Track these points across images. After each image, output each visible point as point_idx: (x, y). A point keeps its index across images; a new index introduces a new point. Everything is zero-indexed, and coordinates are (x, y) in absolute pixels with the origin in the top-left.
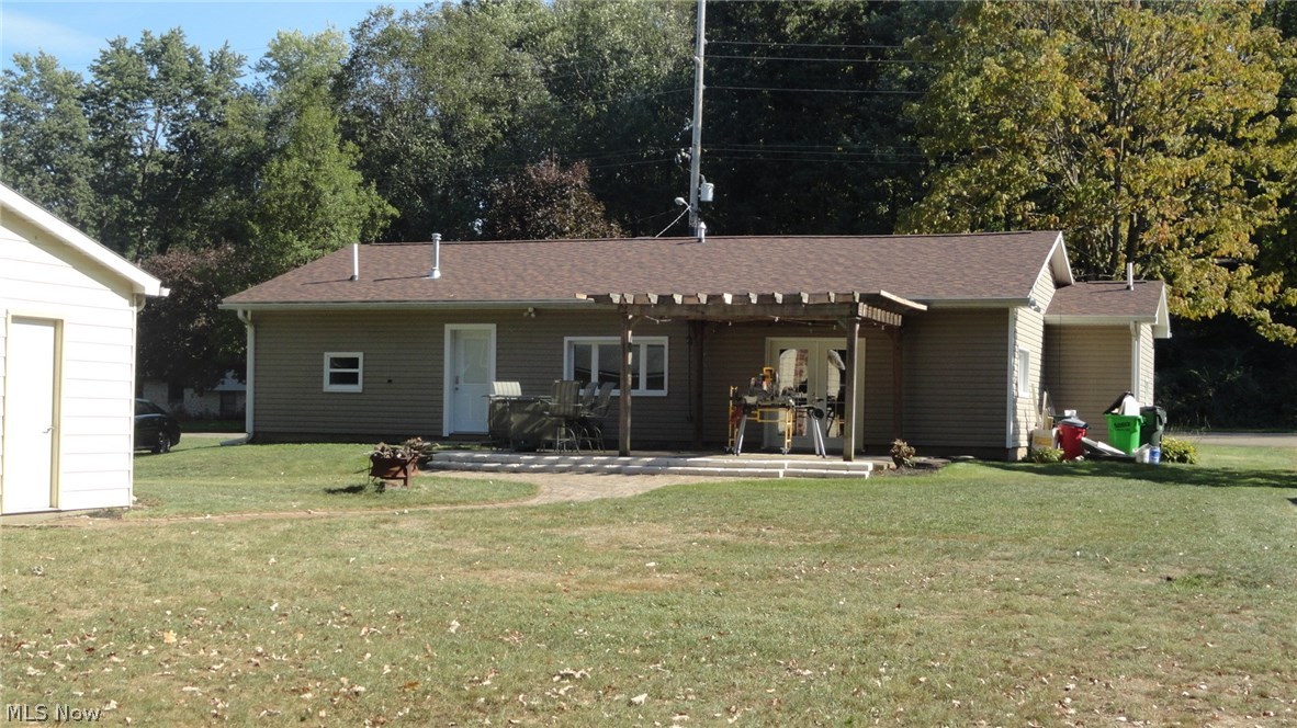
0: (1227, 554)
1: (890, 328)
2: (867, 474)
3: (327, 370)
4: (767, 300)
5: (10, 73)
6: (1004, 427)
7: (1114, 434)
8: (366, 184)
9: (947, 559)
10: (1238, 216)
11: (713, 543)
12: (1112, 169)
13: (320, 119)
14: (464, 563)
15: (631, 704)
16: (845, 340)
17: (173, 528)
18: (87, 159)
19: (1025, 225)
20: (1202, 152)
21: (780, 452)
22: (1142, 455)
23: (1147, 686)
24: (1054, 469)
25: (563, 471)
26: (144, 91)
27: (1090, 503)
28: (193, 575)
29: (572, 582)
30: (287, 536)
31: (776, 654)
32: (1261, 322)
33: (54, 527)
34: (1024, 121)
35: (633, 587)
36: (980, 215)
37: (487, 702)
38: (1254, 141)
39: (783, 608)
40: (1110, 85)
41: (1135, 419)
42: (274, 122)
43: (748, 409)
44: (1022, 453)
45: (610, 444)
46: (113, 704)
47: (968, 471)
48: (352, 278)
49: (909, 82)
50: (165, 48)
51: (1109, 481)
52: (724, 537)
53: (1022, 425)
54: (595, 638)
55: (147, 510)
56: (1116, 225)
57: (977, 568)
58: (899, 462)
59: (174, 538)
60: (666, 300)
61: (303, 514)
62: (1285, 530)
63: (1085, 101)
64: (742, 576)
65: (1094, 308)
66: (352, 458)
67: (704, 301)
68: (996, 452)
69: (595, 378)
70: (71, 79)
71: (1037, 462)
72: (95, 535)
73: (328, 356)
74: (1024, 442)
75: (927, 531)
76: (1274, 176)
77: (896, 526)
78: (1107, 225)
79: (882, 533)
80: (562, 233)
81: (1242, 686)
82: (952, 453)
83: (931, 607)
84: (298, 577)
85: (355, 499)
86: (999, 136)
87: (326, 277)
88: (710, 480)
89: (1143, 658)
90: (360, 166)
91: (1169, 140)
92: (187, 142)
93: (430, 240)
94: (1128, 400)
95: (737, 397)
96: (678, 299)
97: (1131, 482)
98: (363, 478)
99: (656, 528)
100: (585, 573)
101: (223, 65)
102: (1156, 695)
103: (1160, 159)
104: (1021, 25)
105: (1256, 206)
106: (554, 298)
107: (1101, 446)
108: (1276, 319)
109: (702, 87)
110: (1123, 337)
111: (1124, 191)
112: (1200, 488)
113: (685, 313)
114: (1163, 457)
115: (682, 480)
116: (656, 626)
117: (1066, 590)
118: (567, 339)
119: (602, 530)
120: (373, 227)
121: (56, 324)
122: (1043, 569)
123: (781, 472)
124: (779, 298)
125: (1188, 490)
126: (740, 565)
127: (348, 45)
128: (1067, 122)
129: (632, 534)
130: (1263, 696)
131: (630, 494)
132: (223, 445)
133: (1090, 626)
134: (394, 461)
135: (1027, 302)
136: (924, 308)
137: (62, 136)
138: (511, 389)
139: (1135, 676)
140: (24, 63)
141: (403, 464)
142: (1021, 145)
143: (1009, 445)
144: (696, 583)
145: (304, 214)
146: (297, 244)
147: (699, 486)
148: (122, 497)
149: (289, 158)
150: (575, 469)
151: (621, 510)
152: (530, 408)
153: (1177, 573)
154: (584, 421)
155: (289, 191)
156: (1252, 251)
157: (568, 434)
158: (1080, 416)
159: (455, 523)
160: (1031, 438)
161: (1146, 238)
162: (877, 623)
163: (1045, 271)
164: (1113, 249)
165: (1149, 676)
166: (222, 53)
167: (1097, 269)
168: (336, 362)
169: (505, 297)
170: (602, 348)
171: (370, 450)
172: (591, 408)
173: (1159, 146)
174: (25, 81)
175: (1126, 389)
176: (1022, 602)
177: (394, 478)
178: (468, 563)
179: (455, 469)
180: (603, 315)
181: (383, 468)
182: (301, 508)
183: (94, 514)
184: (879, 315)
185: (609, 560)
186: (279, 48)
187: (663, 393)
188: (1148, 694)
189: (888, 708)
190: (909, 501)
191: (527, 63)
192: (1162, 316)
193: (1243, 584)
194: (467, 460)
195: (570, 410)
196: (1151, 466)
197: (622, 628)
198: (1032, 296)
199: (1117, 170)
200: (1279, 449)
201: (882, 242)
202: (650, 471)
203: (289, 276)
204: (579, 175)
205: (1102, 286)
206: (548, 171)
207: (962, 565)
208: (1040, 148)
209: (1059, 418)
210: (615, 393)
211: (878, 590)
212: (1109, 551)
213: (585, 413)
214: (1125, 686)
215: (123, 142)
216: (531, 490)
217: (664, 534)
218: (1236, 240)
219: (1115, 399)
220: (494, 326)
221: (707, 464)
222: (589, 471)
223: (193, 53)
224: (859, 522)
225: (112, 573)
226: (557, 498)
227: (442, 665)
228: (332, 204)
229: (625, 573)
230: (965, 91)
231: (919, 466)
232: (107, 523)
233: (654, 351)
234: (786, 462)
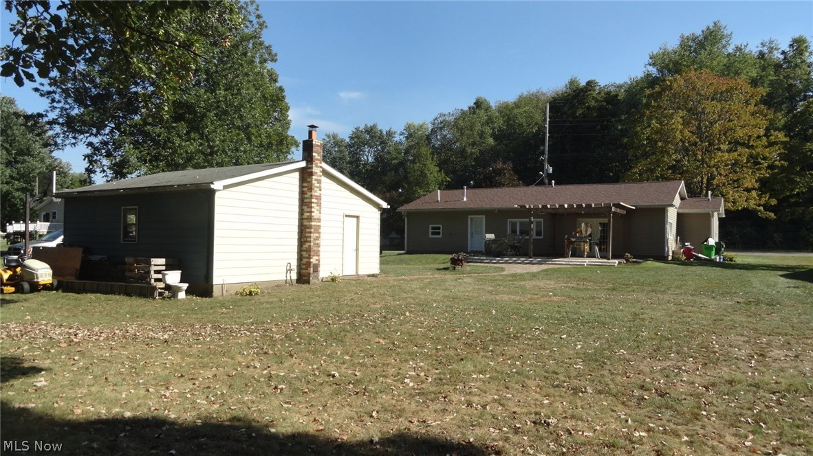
0: (759, 294)
1: (622, 215)
2: (616, 265)
3: (431, 231)
4: (580, 206)
5: (324, 139)
6: (664, 249)
7: (705, 251)
8: (440, 171)
9: (654, 294)
10: (750, 173)
11: (569, 287)
12: (700, 158)
13: (425, 150)
14: (488, 292)
15: (561, 338)
16: (607, 219)
17: (395, 280)
18: (348, 165)
19: (668, 179)
20: (736, 151)
21: (583, 257)
22: (716, 259)
23: (743, 339)
24: (683, 264)
25: (510, 263)
26: (365, 143)
27: (701, 275)
28: (405, 295)
29: (526, 299)
30: (430, 283)
31: (604, 324)
32: (760, 211)
33: (358, 280)
34: (667, 143)
35: (546, 301)
36: (650, 175)
37: (514, 336)
38: (757, 147)
39: (601, 309)
40: (699, 128)
41: (713, 246)
42: (407, 151)
43: (573, 242)
44: (670, 258)
45: (526, 255)
46: (399, 333)
47: (651, 264)
48: (438, 201)
49: (621, 130)
50: (372, 130)
51: (706, 268)
52: (572, 285)
53: (670, 248)
54: (541, 317)
55: (383, 275)
56: (702, 178)
57: (666, 297)
58: (627, 261)
59: (395, 283)
60: (545, 207)
61: (431, 276)
62: (780, 286)
63: (690, 134)
64: (583, 298)
65: (696, 207)
66: (441, 259)
67: (557, 207)
68: (662, 257)
69: (518, 233)
70: (342, 141)
71: (676, 260)
72: (372, 283)
73: (431, 226)
74: (671, 254)
75: (643, 284)
76: (765, 158)
77: (631, 282)
78: (699, 178)
79: (627, 285)
80: (504, 185)
81: (780, 340)
82: (645, 257)
83: (653, 309)
84: (438, 296)
85: (447, 272)
86: (656, 148)
87: (429, 201)
88: (562, 266)
89: (738, 329)
90: (438, 165)
91: (722, 147)
92: (378, 159)
93: (463, 189)
94: (710, 239)
95: (568, 239)
96: (549, 206)
97: (714, 268)
98: (448, 265)
99: (548, 282)
100: (529, 296)
101: (390, 134)
102: (747, 342)
103: (720, 154)
104: (665, 109)
105: (757, 169)
106: (504, 207)
107: (700, 255)
108: (765, 209)
109: (548, 135)
110: (707, 217)
111: (705, 166)
112: (742, 271)
113: (551, 211)
114: (724, 260)
115: (551, 266)
116: (560, 314)
117: (701, 305)
118: (509, 220)
119: (530, 283)
120: (443, 185)
121: (357, 217)
122: (690, 298)
123: (586, 264)
124: (584, 205)
125: (738, 272)
126: (581, 294)
127: (430, 127)
128: (683, 142)
129: (541, 284)
130: (789, 343)
131: (536, 271)
132: (398, 254)
133: (715, 318)
134: (458, 260)
135: (672, 206)
136: (634, 208)
137: (340, 158)
138: (491, 236)
139: (737, 335)
140: (328, 136)
141: (461, 261)
142: (666, 151)
143: (666, 255)
144: (568, 300)
145: (421, 181)
146: (419, 191)
147: (559, 268)
148: (376, 271)
149: (416, 163)
150: (514, 262)
151: (535, 276)
152: (498, 242)
153: (741, 300)
154: (516, 247)
155: (416, 174)
156: (757, 185)
157: (511, 251)
158: (691, 245)
159: (482, 280)
160: (673, 252)
161: (715, 182)
162: (635, 314)
163: (677, 196)
164: (701, 187)
165: (742, 335)
166: (390, 131)
167: (695, 194)
168: (433, 228)
169: (488, 206)
170: (521, 223)
171: (450, 256)
172: (518, 243)
173: (719, 149)
174: (329, 142)
175: (709, 235)
176: (685, 308)
177: (458, 265)
178: (491, 292)
179: (475, 262)
180: (523, 212)
181: (455, 262)
182: (431, 274)
183: (369, 276)
184: (619, 211)
185: (536, 292)
186: (408, 128)
187: (542, 237)
188: (744, 341)
189: (649, 343)
190: (634, 274)
191: (488, 130)
192: (722, 210)
193: (767, 305)
194: (478, 259)
195: (512, 244)
196: (720, 262)
197: (549, 314)
198: (674, 203)
199: (702, 158)
200: (767, 257)
201: (616, 186)
202: (540, 263)
203: (418, 201)
204: (509, 166)
205: (699, 199)
206: (499, 165)
207: (661, 296)
208: (671, 151)
209: (683, 246)
210: (527, 237)
211: (632, 304)
212: (713, 292)
213: (516, 244)
214: (734, 338)
215: (359, 160)
216: (503, 269)
217: (551, 284)
218: (750, 181)
219: (705, 239)
220: (484, 216)
221: (559, 261)
222: (519, 263)
223: (381, 131)
224: (618, 281)
225: (380, 294)
226: (511, 272)
227: (496, 325)
228: (431, 177)
229: (543, 296)
230: (645, 133)
231: (634, 262)
232: (373, 279)
233: (538, 224)
234: (587, 261)
